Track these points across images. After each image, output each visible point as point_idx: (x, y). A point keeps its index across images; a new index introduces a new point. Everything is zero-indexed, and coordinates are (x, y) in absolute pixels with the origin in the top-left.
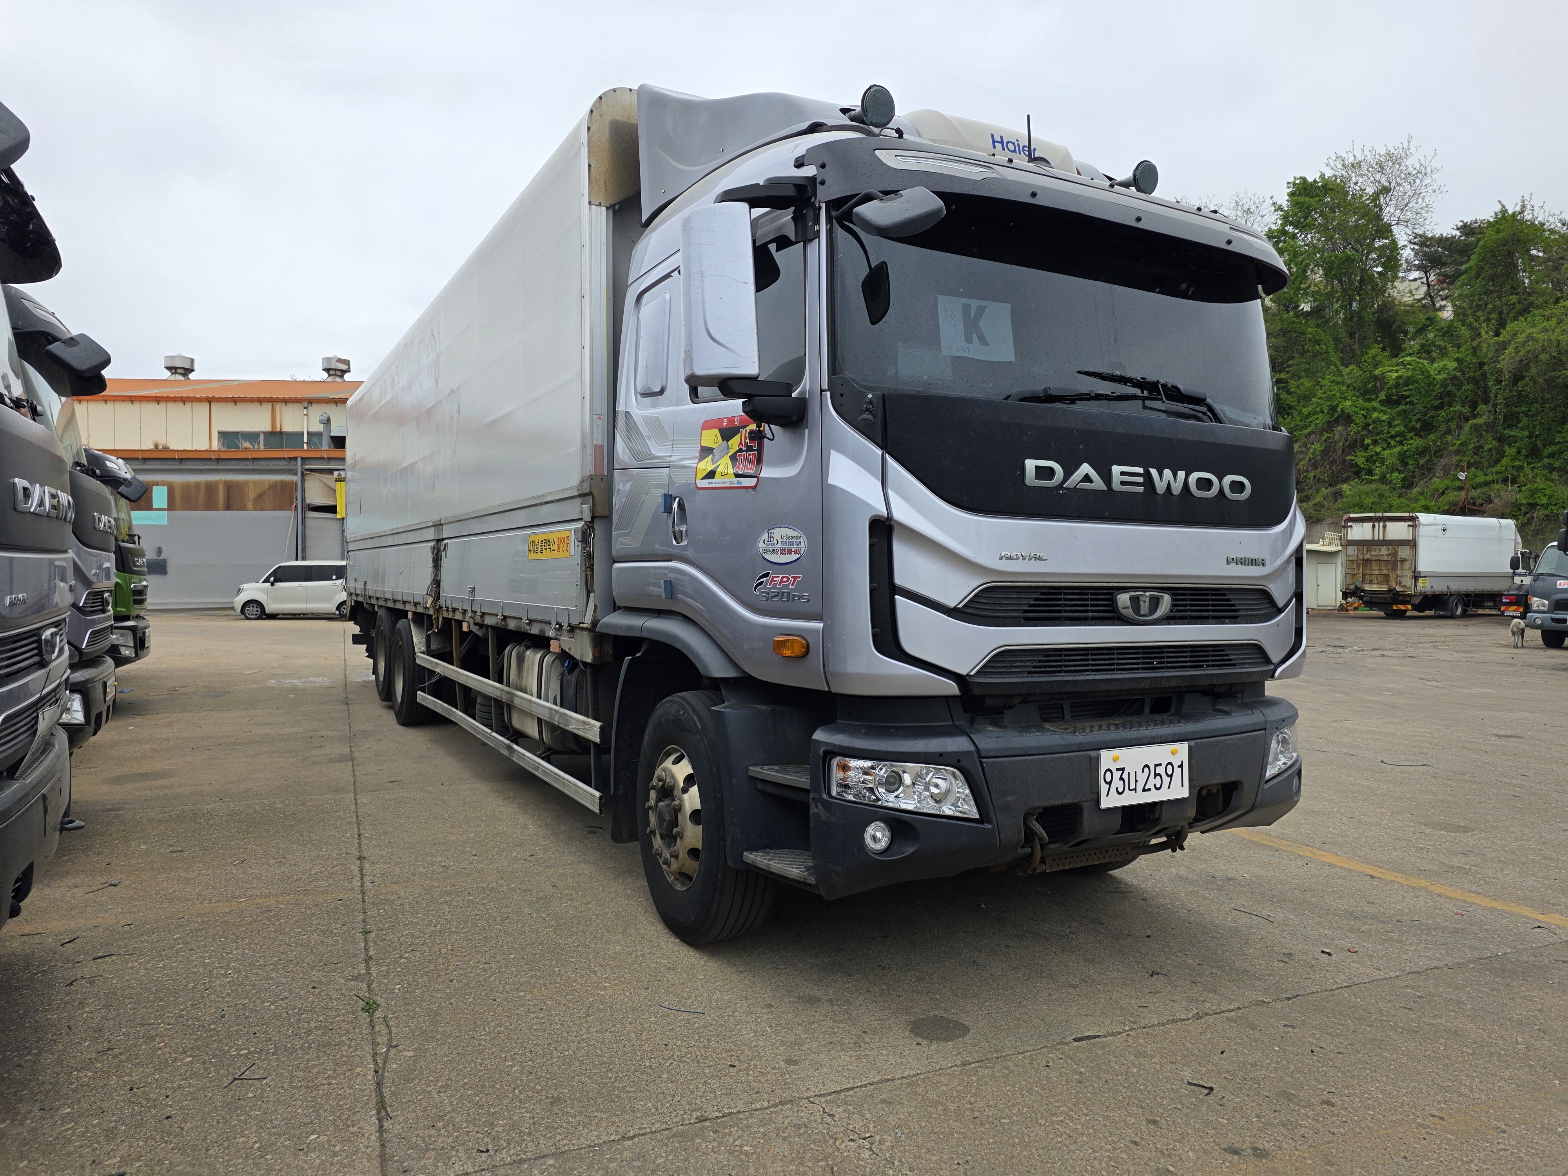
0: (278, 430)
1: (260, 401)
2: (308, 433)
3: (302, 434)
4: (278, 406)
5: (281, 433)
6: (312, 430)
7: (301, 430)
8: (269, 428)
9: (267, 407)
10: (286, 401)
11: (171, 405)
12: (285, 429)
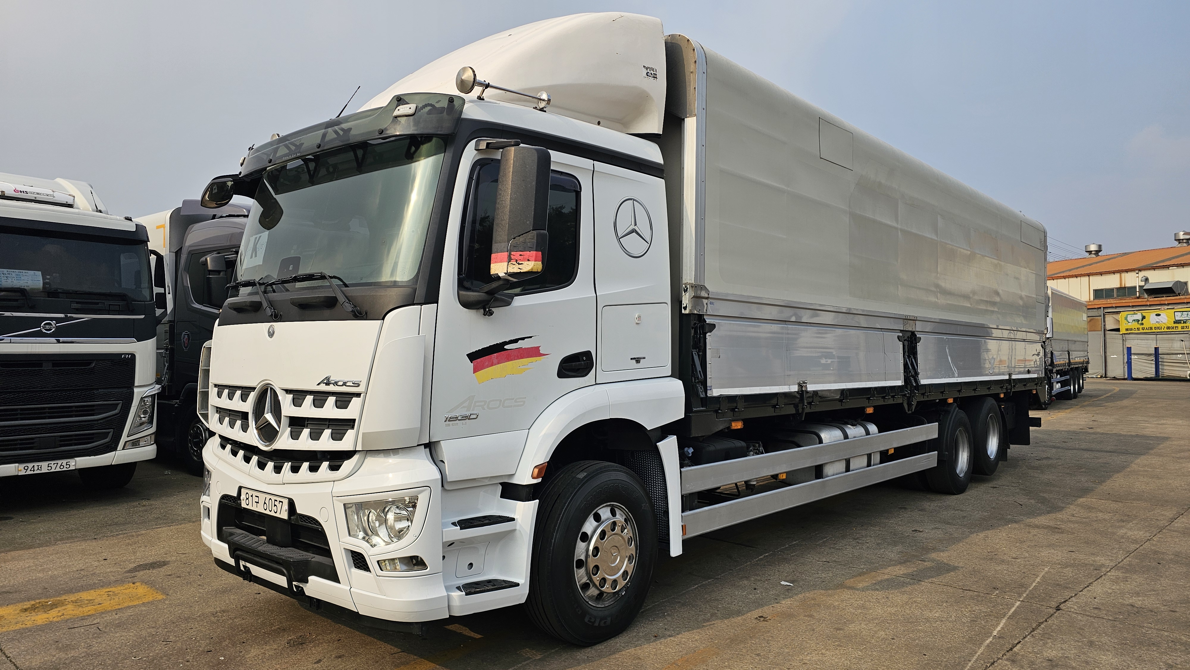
0: (1123, 286)
1: (1114, 272)
2: (1139, 286)
3: (1135, 287)
4: (1123, 275)
5: (1125, 287)
6: (1140, 285)
7: (1133, 285)
8: (1119, 286)
9: (1117, 276)
10: (1127, 271)
11: (1071, 279)
12: (1126, 286)
